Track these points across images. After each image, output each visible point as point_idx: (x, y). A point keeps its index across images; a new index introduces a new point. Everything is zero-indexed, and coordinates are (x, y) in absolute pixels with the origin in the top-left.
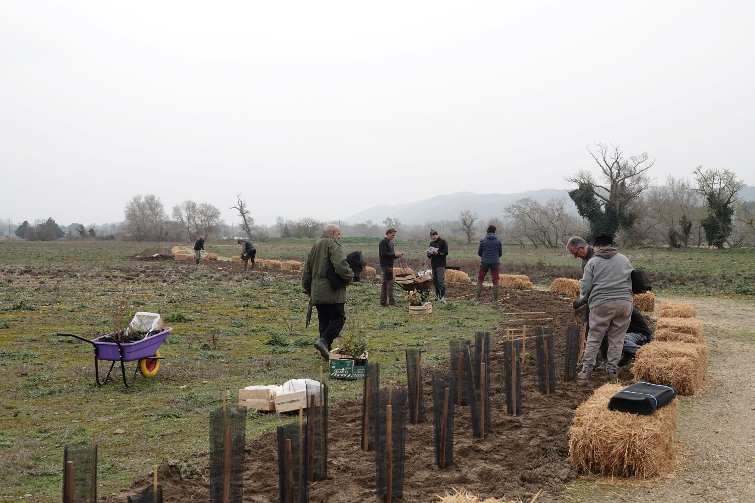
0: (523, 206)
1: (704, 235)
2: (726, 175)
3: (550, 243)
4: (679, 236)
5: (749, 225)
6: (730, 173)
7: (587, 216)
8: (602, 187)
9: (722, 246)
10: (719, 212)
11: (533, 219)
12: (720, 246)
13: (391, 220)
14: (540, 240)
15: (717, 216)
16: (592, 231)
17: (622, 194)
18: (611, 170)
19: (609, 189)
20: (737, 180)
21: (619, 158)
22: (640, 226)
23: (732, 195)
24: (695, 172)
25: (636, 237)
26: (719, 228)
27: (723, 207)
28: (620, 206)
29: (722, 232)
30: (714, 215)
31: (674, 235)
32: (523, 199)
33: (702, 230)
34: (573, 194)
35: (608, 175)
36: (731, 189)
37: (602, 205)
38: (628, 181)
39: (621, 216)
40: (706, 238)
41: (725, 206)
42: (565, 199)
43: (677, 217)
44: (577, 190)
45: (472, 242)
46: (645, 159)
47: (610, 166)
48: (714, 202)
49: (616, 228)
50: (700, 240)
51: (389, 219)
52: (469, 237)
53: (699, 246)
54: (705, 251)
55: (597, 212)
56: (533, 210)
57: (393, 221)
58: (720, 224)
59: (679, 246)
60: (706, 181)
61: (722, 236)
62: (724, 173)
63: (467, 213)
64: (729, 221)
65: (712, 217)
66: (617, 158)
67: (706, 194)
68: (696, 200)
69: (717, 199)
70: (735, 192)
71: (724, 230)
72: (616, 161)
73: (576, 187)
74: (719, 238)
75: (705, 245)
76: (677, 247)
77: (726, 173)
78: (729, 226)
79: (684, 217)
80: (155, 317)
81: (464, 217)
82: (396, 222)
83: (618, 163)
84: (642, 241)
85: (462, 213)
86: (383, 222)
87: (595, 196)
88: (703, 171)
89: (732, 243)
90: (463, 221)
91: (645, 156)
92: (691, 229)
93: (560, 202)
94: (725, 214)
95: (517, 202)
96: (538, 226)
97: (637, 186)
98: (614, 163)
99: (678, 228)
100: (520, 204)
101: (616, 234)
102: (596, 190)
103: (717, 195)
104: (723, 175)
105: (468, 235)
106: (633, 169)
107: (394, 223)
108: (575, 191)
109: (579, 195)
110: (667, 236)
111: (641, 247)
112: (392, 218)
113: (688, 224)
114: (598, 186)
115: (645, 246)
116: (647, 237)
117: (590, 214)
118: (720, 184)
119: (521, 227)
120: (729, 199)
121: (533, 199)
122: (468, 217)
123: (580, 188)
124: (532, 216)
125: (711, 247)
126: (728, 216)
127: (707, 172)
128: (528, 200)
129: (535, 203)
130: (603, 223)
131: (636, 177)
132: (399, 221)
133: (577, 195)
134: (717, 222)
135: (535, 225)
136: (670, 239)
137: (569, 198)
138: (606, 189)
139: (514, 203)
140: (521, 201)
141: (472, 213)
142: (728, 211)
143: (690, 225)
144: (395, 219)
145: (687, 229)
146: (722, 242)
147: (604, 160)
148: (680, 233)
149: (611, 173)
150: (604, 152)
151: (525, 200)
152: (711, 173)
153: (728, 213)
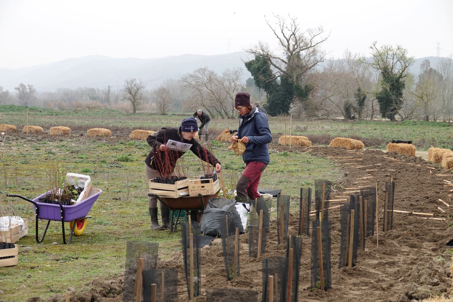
0: (201, 76)
1: (378, 108)
2: (398, 51)
3: (226, 114)
4: (354, 109)
5: (420, 99)
6: (401, 49)
7: (263, 88)
8: (279, 59)
9: (394, 118)
10: (393, 85)
11: (210, 89)
12: (392, 118)
13: (25, 86)
14: (217, 111)
15: (390, 89)
16: (268, 102)
17: (298, 66)
18: (288, 41)
19: (286, 60)
20: (408, 56)
21: (296, 30)
22: (316, 97)
23: (404, 70)
24: (371, 48)
25: (312, 108)
26: (392, 101)
27: (396, 81)
28: (297, 78)
29: (395, 105)
30: (388, 89)
31: (349, 107)
32: (200, 69)
33: (376, 102)
34: (249, 65)
35: (285, 47)
36: (403, 64)
37: (278, 76)
38: (303, 53)
39: (298, 88)
40: (380, 110)
41: (397, 80)
42: (242, 70)
43: (353, 91)
44: (253, 61)
45: (137, 112)
46: (320, 31)
47: (287, 38)
48: (388, 77)
49: (291, 100)
50: (373, 112)
51: (22, 85)
52: (134, 107)
53: (372, 118)
54: (379, 123)
55: (273, 83)
56: (210, 80)
57: (27, 87)
58: (393, 97)
59: (354, 118)
60: (380, 56)
61: (395, 109)
62: (397, 48)
63: (132, 82)
64: (401, 94)
65: (386, 91)
66: (295, 31)
67: (380, 68)
68: (370, 74)
69: (390, 73)
70: (407, 67)
71: (396, 103)
72: (293, 34)
73: (252, 58)
74: (392, 110)
75: (378, 117)
76: (351, 119)
77: (398, 49)
78: (401, 99)
79: (359, 90)
80: (86, 179)
81: (130, 86)
82: (30, 89)
83: (295, 35)
84: (317, 113)
85: (127, 81)
86: (16, 88)
87: (272, 67)
88: (378, 46)
89: (404, 116)
90: (128, 90)
91: (321, 30)
92: (365, 102)
93: (236, 72)
94: (397, 88)
95: (195, 72)
96: (215, 96)
97: (312, 58)
98: (291, 35)
99: (353, 101)
100: (197, 73)
101: (291, 105)
102: (274, 61)
103: (390, 70)
104: (396, 51)
105: (133, 104)
106: (309, 41)
107: (28, 91)
108: (251, 62)
109: (256, 66)
110: (342, 109)
111: (316, 118)
112: (26, 84)
113: (362, 97)
114: (275, 58)
115: (320, 118)
116: (322, 109)
117: (266, 85)
118: (393, 59)
119: (198, 97)
120: (401, 74)
121: (210, 69)
122: (133, 85)
123: (256, 59)
124: (209, 86)
125: (384, 119)
126: (399, 90)
127: (382, 47)
128: (205, 70)
129: (212, 73)
130: (279, 94)
131: (311, 50)
132: (33, 88)
133: (254, 66)
134: (390, 95)
135: (212, 95)
136: (346, 111)
137: (245, 69)
138: (283, 61)
139: (191, 72)
140: (199, 71)
141: (138, 82)
142: (400, 85)
143: (364, 98)
144: (29, 86)
145: (361, 102)
146: (395, 114)
147: (282, 32)
148: (355, 105)
149: (289, 45)
150: (282, 24)
151: (203, 69)
152: (385, 48)
153: (400, 87)
